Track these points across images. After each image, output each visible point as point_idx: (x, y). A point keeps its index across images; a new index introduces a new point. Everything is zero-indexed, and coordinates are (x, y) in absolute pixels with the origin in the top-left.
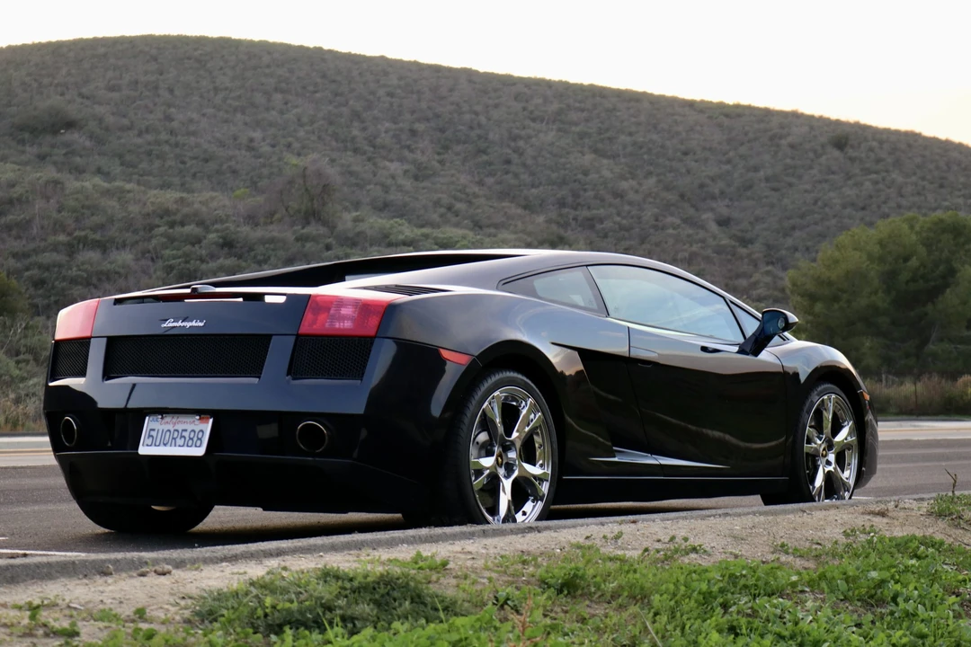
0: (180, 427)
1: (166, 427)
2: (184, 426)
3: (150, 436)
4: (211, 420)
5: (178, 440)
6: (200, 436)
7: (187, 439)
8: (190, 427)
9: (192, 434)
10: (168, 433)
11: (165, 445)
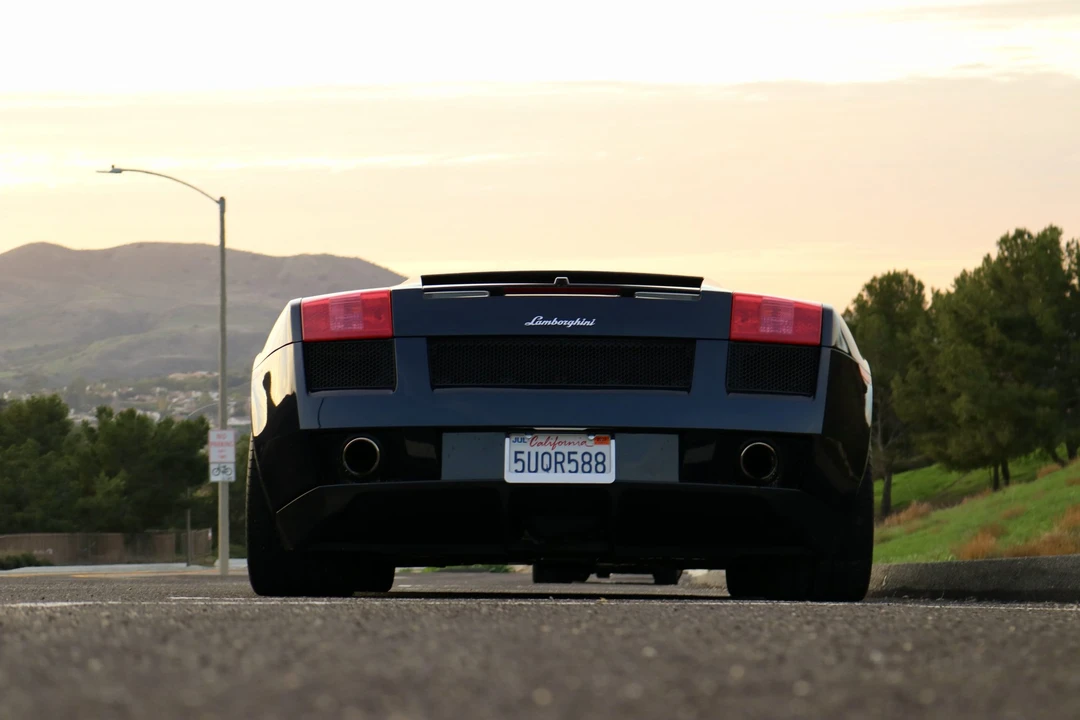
0: (565, 449)
1: (541, 450)
2: (572, 448)
3: (516, 460)
4: (613, 442)
5: (565, 464)
6: (600, 458)
7: (580, 463)
8: (581, 450)
9: (587, 458)
10: (546, 457)
11: (547, 470)
